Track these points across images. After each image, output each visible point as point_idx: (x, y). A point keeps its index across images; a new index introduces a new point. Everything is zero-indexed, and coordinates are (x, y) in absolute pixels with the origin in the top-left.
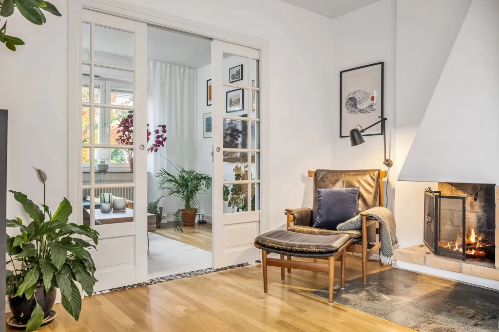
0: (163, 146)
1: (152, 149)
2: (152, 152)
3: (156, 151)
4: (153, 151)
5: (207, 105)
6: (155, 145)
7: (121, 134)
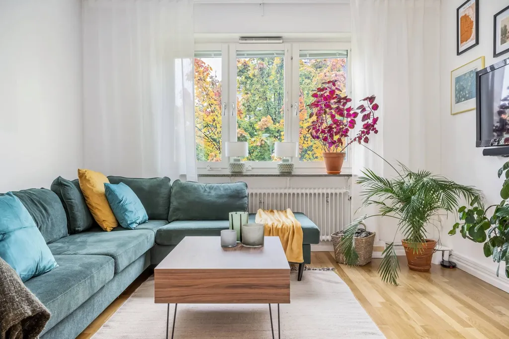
0: (376, 132)
1: (360, 138)
2: (360, 142)
3: (366, 140)
4: (362, 141)
5: (459, 54)
6: (363, 132)
7: (314, 118)
